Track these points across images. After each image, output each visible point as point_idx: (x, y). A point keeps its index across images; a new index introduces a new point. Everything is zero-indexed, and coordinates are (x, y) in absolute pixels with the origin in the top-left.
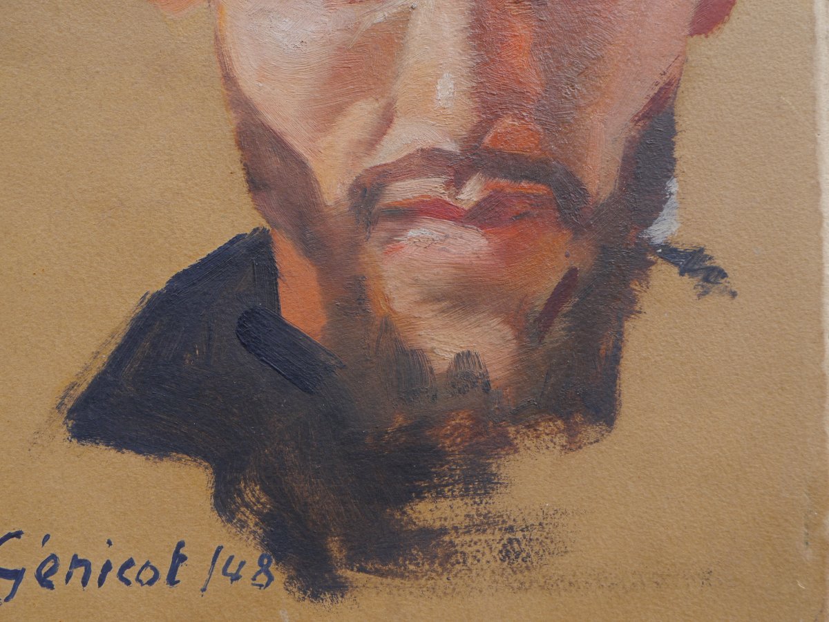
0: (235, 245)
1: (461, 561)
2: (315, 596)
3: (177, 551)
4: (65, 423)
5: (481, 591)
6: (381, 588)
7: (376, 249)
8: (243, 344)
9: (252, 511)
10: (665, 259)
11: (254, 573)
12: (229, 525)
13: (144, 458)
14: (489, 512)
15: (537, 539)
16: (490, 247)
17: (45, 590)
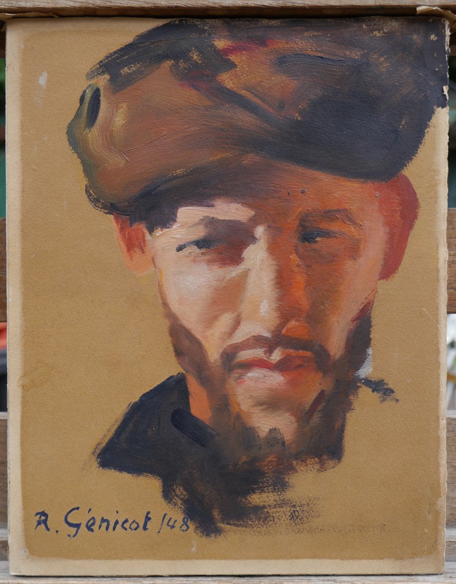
1: (272, 520)
2: (208, 535)
3: (147, 516)
4: (96, 460)
5: (281, 533)
6: (237, 531)
7: (233, 382)
8: (174, 425)
9: (179, 498)
10: (366, 385)
11: (181, 525)
12: (170, 504)
14: (285, 499)
15: (306, 510)
16: (285, 380)
17: (90, 532)
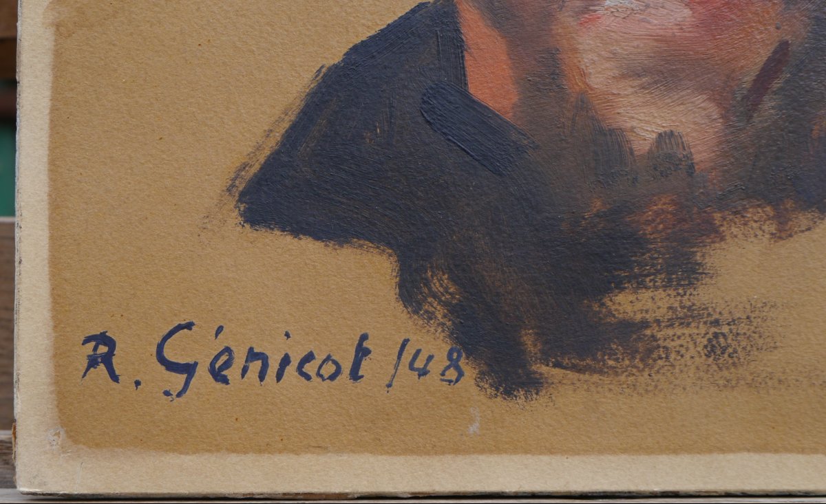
0: (417, 15)
1: (664, 356)
2: (508, 393)
3: (360, 345)
4: (236, 207)
5: (684, 389)
6: (578, 384)
7: (570, 19)
8: (428, 122)
9: (440, 301)
11: (442, 368)
12: (416, 317)
13: (323, 244)
14: (694, 304)
15: (745, 334)
16: (694, 17)
17: (219, 385)
